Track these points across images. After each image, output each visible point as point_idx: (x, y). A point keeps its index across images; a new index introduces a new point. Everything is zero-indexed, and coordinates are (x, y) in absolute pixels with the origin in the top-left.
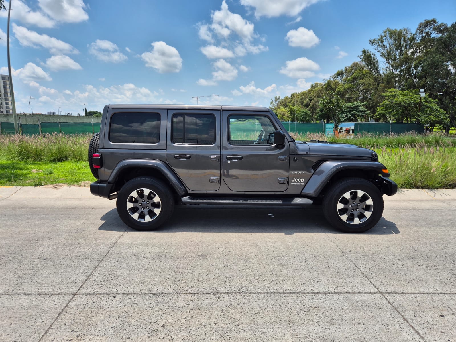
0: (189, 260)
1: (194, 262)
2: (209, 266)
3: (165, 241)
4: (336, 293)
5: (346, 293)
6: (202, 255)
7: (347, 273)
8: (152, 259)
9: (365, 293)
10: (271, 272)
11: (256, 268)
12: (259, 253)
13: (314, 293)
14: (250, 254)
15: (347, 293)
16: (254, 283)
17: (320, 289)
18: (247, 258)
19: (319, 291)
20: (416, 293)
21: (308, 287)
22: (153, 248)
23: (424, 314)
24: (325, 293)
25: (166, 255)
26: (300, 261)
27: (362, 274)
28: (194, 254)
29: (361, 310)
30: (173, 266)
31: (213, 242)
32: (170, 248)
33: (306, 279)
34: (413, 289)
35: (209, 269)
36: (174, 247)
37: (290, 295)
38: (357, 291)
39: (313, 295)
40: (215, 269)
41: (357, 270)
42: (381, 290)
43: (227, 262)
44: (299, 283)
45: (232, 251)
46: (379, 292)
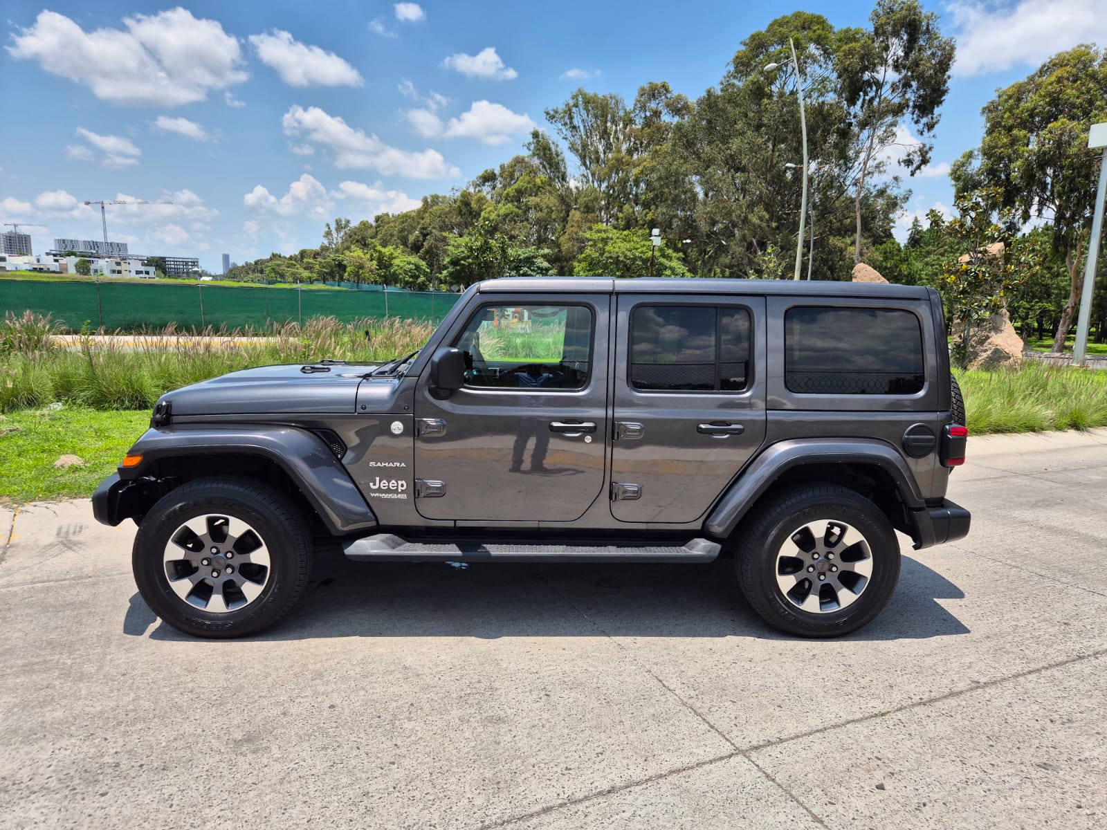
0: (206, 767)
1: (225, 773)
2: (282, 775)
3: (99, 708)
4: (650, 779)
5: (671, 772)
6: (249, 739)
7: (652, 711)
8: (67, 792)
9: (711, 762)
10: (472, 753)
11: (428, 750)
12: (420, 695)
13: (600, 794)
14: (394, 704)
15: (674, 772)
16: (438, 802)
17: (610, 777)
18: (389, 717)
19: (612, 784)
20: (805, 734)
21: (581, 779)
22: (58, 746)
23: (843, 789)
24: (627, 787)
25: (117, 765)
26: (534, 696)
27: (684, 704)
28: (219, 737)
29: (722, 816)
30: (155, 805)
31: (270, 680)
32: (126, 732)
33: (566, 755)
34: (795, 725)
35: (286, 786)
36: (139, 726)
37: (545, 818)
38: (694, 760)
39: (601, 800)
40: (304, 781)
41: (669, 694)
42: (738, 742)
43: (335, 745)
44: (555, 769)
45: (338, 702)
46: (738, 751)
